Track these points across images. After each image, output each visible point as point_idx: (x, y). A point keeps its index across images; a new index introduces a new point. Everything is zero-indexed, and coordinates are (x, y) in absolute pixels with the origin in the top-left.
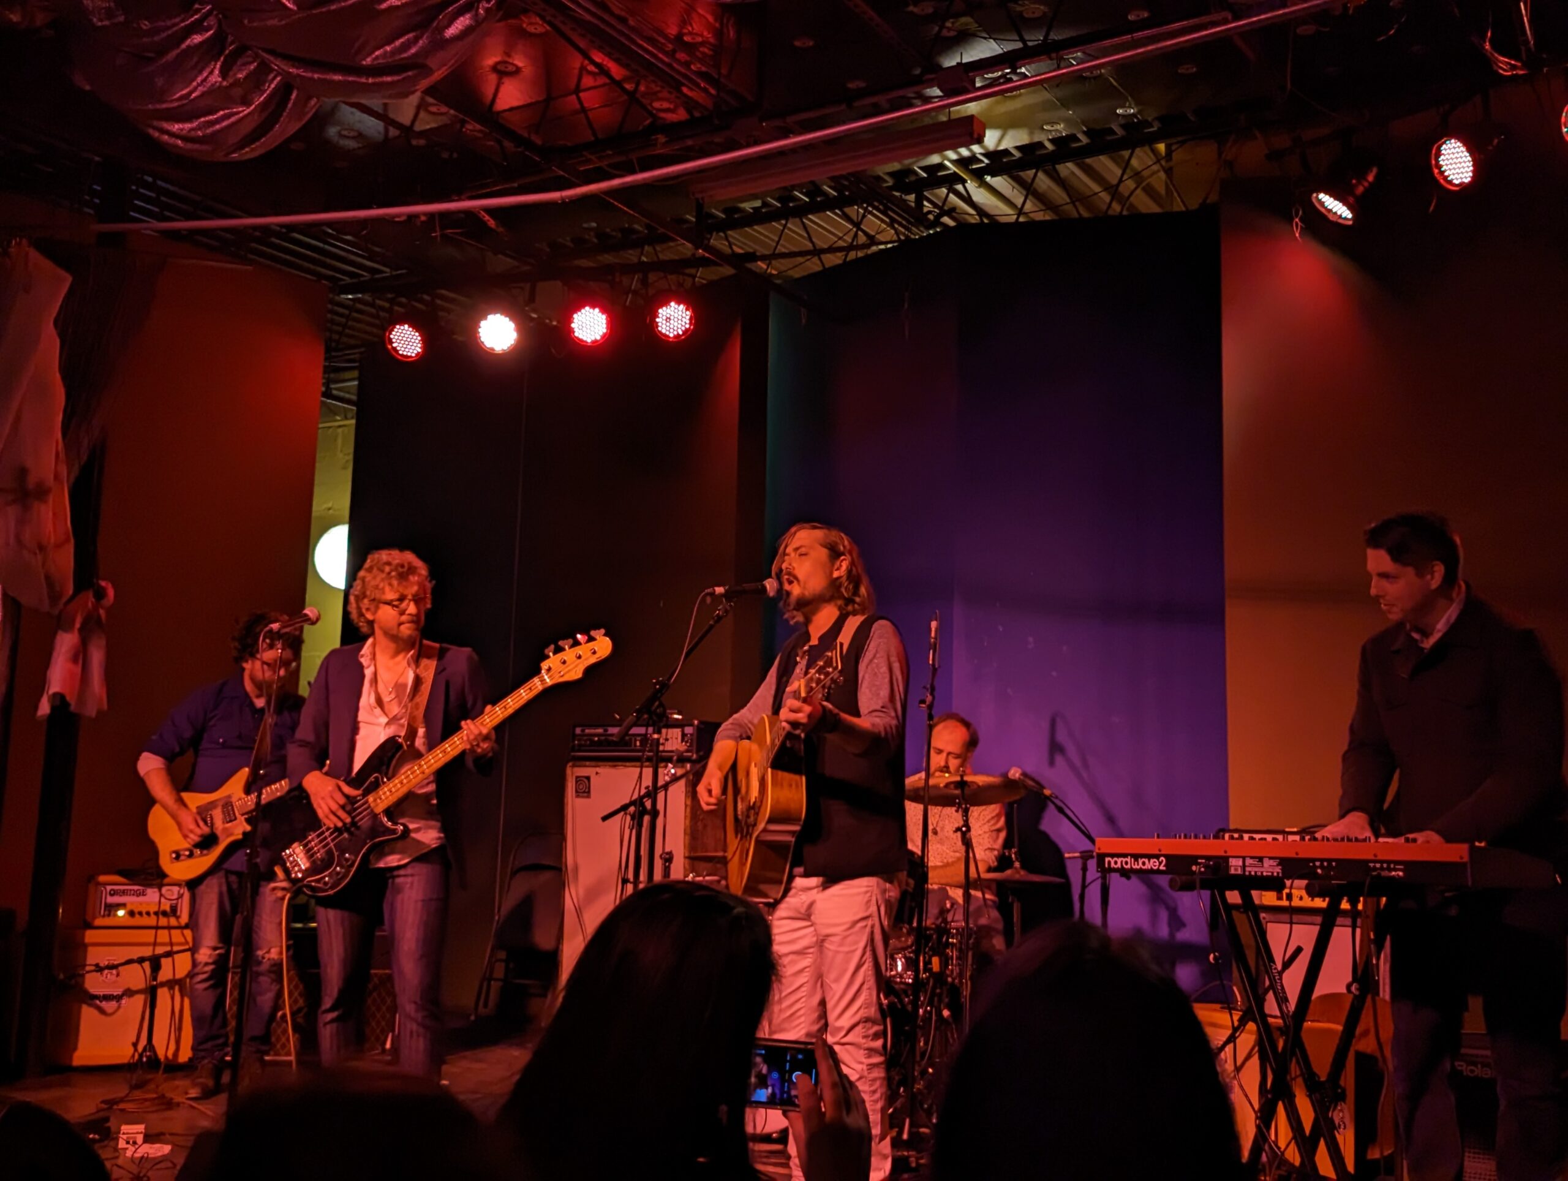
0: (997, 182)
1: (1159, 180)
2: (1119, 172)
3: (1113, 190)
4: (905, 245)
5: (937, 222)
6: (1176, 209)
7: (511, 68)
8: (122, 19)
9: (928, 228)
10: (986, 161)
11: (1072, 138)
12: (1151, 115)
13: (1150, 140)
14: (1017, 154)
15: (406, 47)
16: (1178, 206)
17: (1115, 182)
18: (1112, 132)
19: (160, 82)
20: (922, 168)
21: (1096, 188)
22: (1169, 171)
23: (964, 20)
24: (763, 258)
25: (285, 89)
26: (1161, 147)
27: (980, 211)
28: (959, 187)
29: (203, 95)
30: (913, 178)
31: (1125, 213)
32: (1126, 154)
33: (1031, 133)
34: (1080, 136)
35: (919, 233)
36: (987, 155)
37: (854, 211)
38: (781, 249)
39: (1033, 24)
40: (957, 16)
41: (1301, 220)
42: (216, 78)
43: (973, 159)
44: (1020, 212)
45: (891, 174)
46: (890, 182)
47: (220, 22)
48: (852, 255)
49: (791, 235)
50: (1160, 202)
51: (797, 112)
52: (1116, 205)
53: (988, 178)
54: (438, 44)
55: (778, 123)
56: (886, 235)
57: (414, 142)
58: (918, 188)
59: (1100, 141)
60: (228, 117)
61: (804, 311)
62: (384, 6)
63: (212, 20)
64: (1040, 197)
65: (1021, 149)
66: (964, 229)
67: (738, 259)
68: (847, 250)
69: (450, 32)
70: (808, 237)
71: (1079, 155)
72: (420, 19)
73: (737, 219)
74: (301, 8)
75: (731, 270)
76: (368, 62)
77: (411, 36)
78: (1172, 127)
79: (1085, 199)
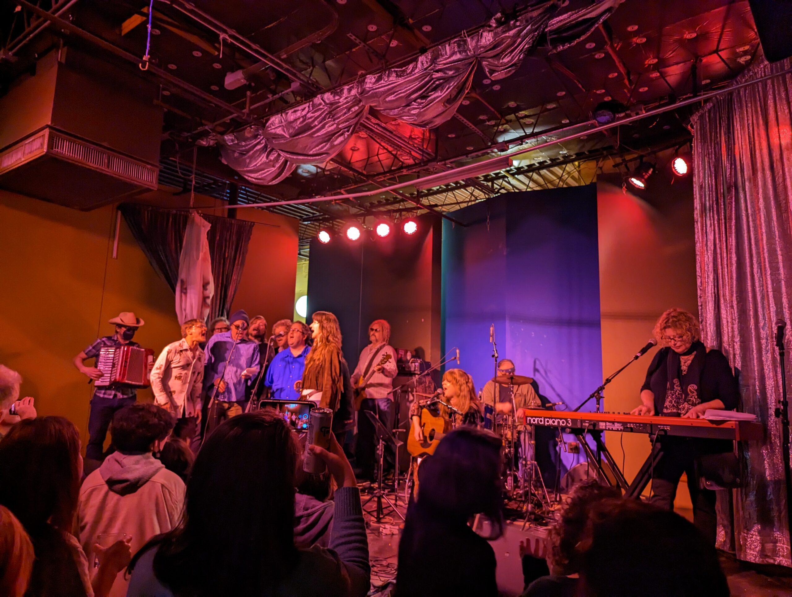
0: (521, 177)
1: (576, 174)
2: (561, 172)
3: (560, 178)
4: (488, 200)
5: (498, 192)
6: (582, 185)
7: (356, 149)
8: (236, 142)
9: (495, 194)
10: (515, 170)
11: (545, 162)
12: (572, 153)
13: (572, 161)
14: (526, 168)
15: (322, 148)
16: (583, 184)
17: (560, 175)
18: (558, 159)
19: (248, 161)
20: (494, 174)
21: (555, 178)
22: (579, 172)
23: (505, 126)
24: (441, 206)
25: (286, 162)
26: (576, 163)
27: (513, 186)
28: (506, 179)
29: (261, 165)
30: (490, 177)
31: (565, 186)
32: (564, 166)
33: (530, 161)
34: (548, 161)
35: (493, 196)
36: (516, 168)
37: (470, 189)
38: (447, 202)
39: (528, 126)
40: (503, 125)
41: (626, 187)
42: (264, 159)
43: (511, 170)
44: (528, 186)
45: (483, 176)
46: (483, 179)
47: (266, 142)
48: (470, 204)
49: (450, 197)
50: (577, 182)
51: (449, 159)
52: (561, 183)
53: (516, 176)
54: (333, 146)
55: (443, 163)
56: (481, 196)
57: (326, 173)
58: (492, 180)
59: (555, 162)
60: (268, 171)
61: (453, 223)
62: (316, 135)
63: (263, 141)
64: (535, 182)
65: (527, 166)
66: (509, 193)
67: (431, 207)
68: (468, 202)
69: (336, 143)
70: (455, 198)
71: (547, 167)
72: (327, 138)
73: (431, 193)
74: (290, 137)
75: (428, 211)
76: (311, 153)
77: (324, 144)
78: (580, 156)
79: (551, 182)
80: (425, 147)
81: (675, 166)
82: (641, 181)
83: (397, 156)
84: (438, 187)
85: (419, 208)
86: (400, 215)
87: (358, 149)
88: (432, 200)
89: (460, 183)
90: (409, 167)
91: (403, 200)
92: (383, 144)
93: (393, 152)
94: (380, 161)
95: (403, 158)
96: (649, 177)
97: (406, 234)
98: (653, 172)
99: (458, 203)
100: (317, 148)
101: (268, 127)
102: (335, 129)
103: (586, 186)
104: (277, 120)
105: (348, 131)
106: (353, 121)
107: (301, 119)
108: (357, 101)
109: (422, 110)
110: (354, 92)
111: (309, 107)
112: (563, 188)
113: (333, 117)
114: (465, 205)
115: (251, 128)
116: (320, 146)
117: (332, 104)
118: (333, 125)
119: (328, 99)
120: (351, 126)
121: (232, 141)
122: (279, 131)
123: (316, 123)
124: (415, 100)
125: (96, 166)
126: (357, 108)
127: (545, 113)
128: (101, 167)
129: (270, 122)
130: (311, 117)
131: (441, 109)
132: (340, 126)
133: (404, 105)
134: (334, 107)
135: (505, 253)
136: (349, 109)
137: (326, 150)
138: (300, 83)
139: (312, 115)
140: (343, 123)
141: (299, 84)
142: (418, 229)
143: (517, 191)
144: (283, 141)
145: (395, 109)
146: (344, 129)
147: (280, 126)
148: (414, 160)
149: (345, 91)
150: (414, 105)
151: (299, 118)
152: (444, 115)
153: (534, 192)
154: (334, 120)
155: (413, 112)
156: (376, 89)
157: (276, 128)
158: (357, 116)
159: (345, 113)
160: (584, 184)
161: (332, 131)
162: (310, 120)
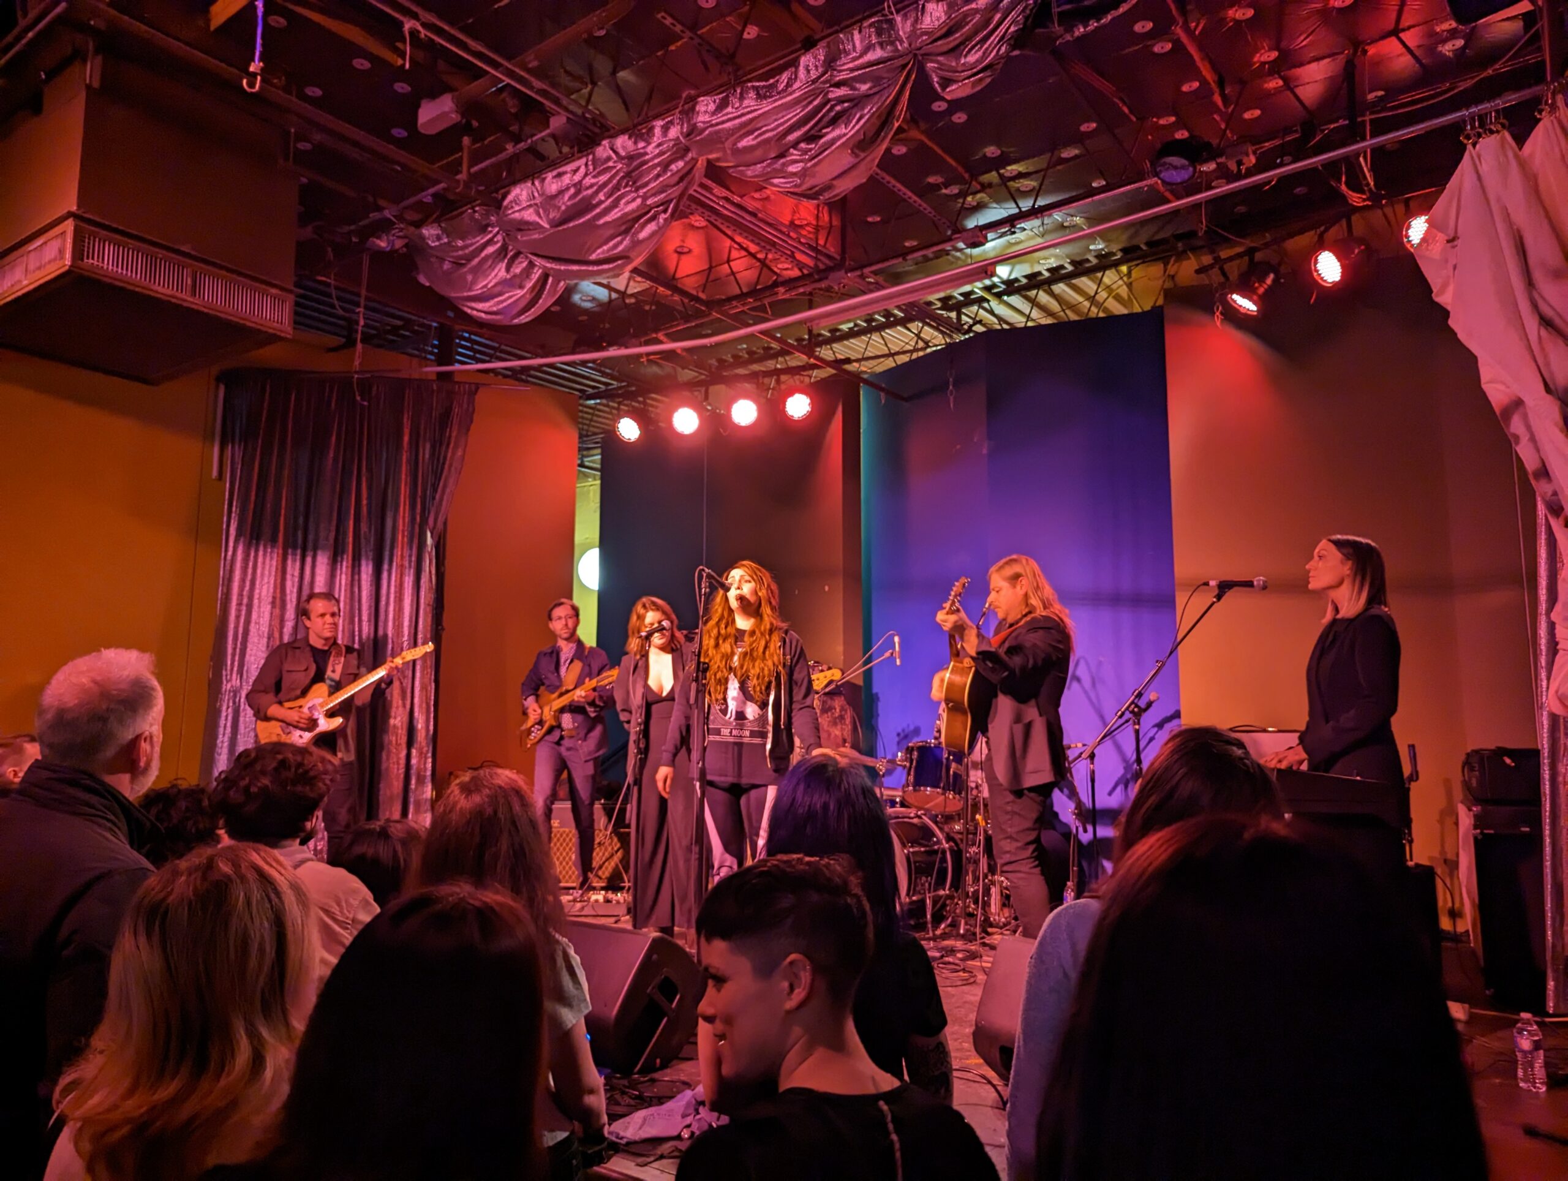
0: (1015, 300)
1: (1124, 291)
2: (1095, 287)
3: (1092, 299)
4: (949, 346)
5: (970, 330)
6: (1135, 311)
7: (686, 250)
8: (446, 240)
9: (964, 334)
10: (1003, 286)
11: (1062, 267)
12: (1115, 248)
13: (1116, 264)
14: (1024, 281)
15: (616, 246)
16: (1137, 309)
17: (1092, 294)
18: (1088, 261)
19: (470, 278)
20: (961, 294)
21: (1081, 299)
22: (1130, 286)
23: (979, 196)
24: (858, 360)
25: (545, 276)
26: (1124, 269)
27: (1000, 319)
28: (986, 305)
29: (495, 285)
30: (954, 301)
31: (1101, 315)
32: (1099, 275)
33: (1032, 266)
34: (1067, 265)
35: (960, 338)
36: (1003, 282)
37: (915, 326)
38: (868, 354)
39: (1025, 194)
40: (975, 193)
41: (1222, 313)
42: (503, 274)
43: (994, 286)
44: (1028, 317)
45: (939, 300)
46: (939, 304)
47: (504, 239)
48: (915, 356)
49: (875, 343)
50: (1125, 306)
51: (870, 265)
52: (1094, 310)
53: (1005, 298)
54: (636, 243)
55: (858, 273)
56: (937, 340)
57: (627, 301)
58: (958, 307)
59: (1081, 268)
60: (510, 297)
61: (882, 394)
62: (601, 222)
63: (499, 237)
64: (1042, 308)
65: (1025, 277)
66: (990, 332)
67: (838, 363)
68: (911, 352)
69: (642, 235)
70: (886, 345)
71: (1067, 278)
72: (623, 228)
73: (838, 337)
74: (552, 227)
75: (833, 371)
76: (593, 257)
77: (619, 239)
78: (1131, 254)
79: (1073, 307)
80: (821, 242)
81: (1319, 266)
82: (1250, 299)
83: (767, 262)
84: (851, 325)
85: (814, 367)
86: (778, 381)
87: (690, 251)
88: (841, 350)
89: (894, 316)
90: (790, 283)
91: (783, 353)
92: (739, 239)
93: (760, 256)
94: (733, 273)
95: (780, 266)
96: (1266, 290)
97: (790, 419)
98: (1274, 281)
99: (891, 355)
100: (605, 248)
101: (507, 208)
102: (638, 207)
103: (1144, 313)
104: (524, 193)
105: (665, 211)
106: (674, 192)
107: (572, 191)
108: (680, 151)
109: (809, 165)
110: (674, 132)
111: (586, 165)
112: (1098, 319)
113: (634, 183)
114: (905, 358)
115: (475, 212)
116: (611, 244)
117: (631, 158)
118: (634, 200)
119: (624, 148)
120: (672, 200)
121: (439, 238)
122: (529, 215)
123: (601, 196)
124: (795, 145)
125: (169, 292)
126: (681, 164)
127: (1059, 167)
128: (179, 295)
129: (510, 197)
130: (592, 186)
131: (847, 160)
132: (649, 202)
133: (773, 155)
134: (635, 163)
135: (985, 451)
136: (666, 166)
137: (623, 251)
138: (568, 118)
139: (593, 181)
140: (654, 195)
141: (564, 120)
142: (812, 408)
143: (1005, 326)
144: (536, 236)
145: (755, 164)
146: (658, 206)
147: (530, 206)
148: (800, 270)
149: (657, 131)
150: (793, 154)
151: (568, 189)
152: (854, 173)
153: (1040, 328)
154: (637, 190)
155: (792, 169)
156: (717, 124)
157: (523, 209)
158: (681, 179)
159: (658, 176)
160: (1140, 310)
161: (633, 211)
162: (590, 192)
